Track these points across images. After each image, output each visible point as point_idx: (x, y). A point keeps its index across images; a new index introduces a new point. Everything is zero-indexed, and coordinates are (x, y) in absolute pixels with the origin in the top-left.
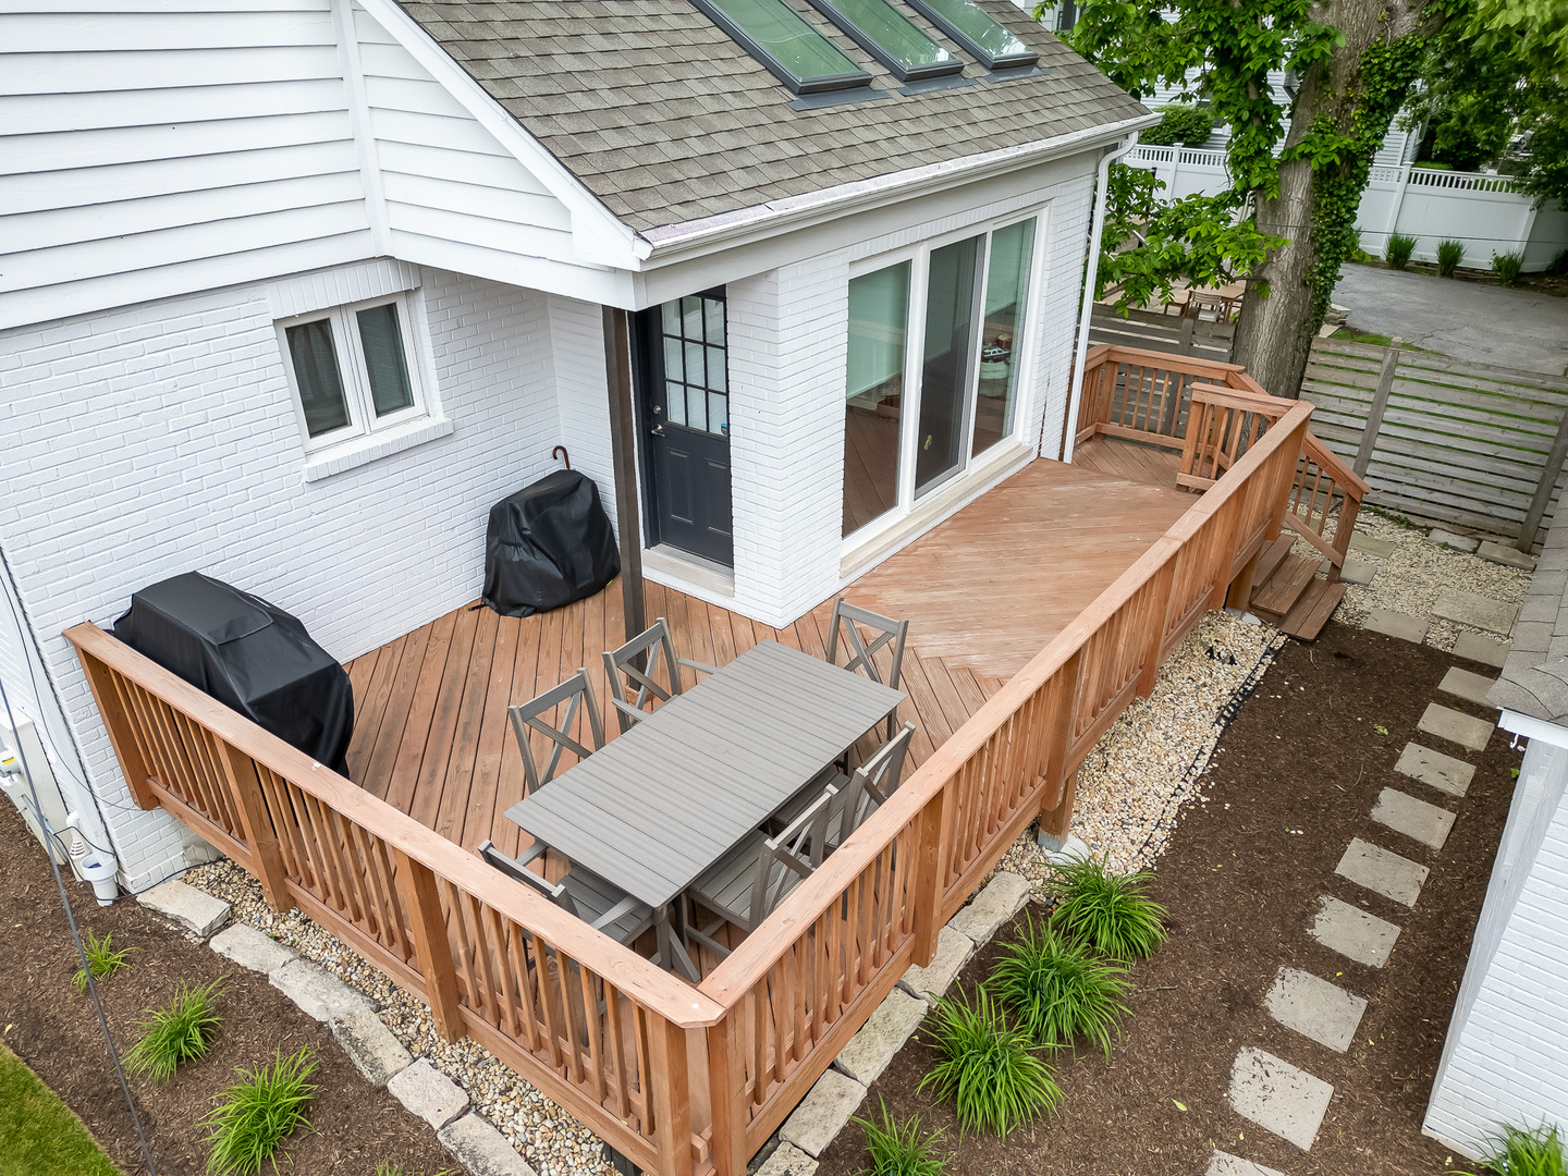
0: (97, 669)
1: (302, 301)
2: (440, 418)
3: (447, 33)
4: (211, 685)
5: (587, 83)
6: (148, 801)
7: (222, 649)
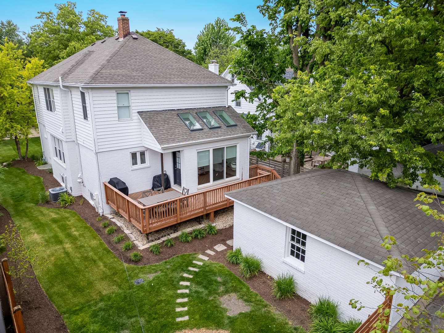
0: (105, 185)
1: (133, 151)
2: (149, 165)
3: (149, 126)
4: (115, 187)
5: (163, 130)
6: (108, 203)
7: (117, 183)
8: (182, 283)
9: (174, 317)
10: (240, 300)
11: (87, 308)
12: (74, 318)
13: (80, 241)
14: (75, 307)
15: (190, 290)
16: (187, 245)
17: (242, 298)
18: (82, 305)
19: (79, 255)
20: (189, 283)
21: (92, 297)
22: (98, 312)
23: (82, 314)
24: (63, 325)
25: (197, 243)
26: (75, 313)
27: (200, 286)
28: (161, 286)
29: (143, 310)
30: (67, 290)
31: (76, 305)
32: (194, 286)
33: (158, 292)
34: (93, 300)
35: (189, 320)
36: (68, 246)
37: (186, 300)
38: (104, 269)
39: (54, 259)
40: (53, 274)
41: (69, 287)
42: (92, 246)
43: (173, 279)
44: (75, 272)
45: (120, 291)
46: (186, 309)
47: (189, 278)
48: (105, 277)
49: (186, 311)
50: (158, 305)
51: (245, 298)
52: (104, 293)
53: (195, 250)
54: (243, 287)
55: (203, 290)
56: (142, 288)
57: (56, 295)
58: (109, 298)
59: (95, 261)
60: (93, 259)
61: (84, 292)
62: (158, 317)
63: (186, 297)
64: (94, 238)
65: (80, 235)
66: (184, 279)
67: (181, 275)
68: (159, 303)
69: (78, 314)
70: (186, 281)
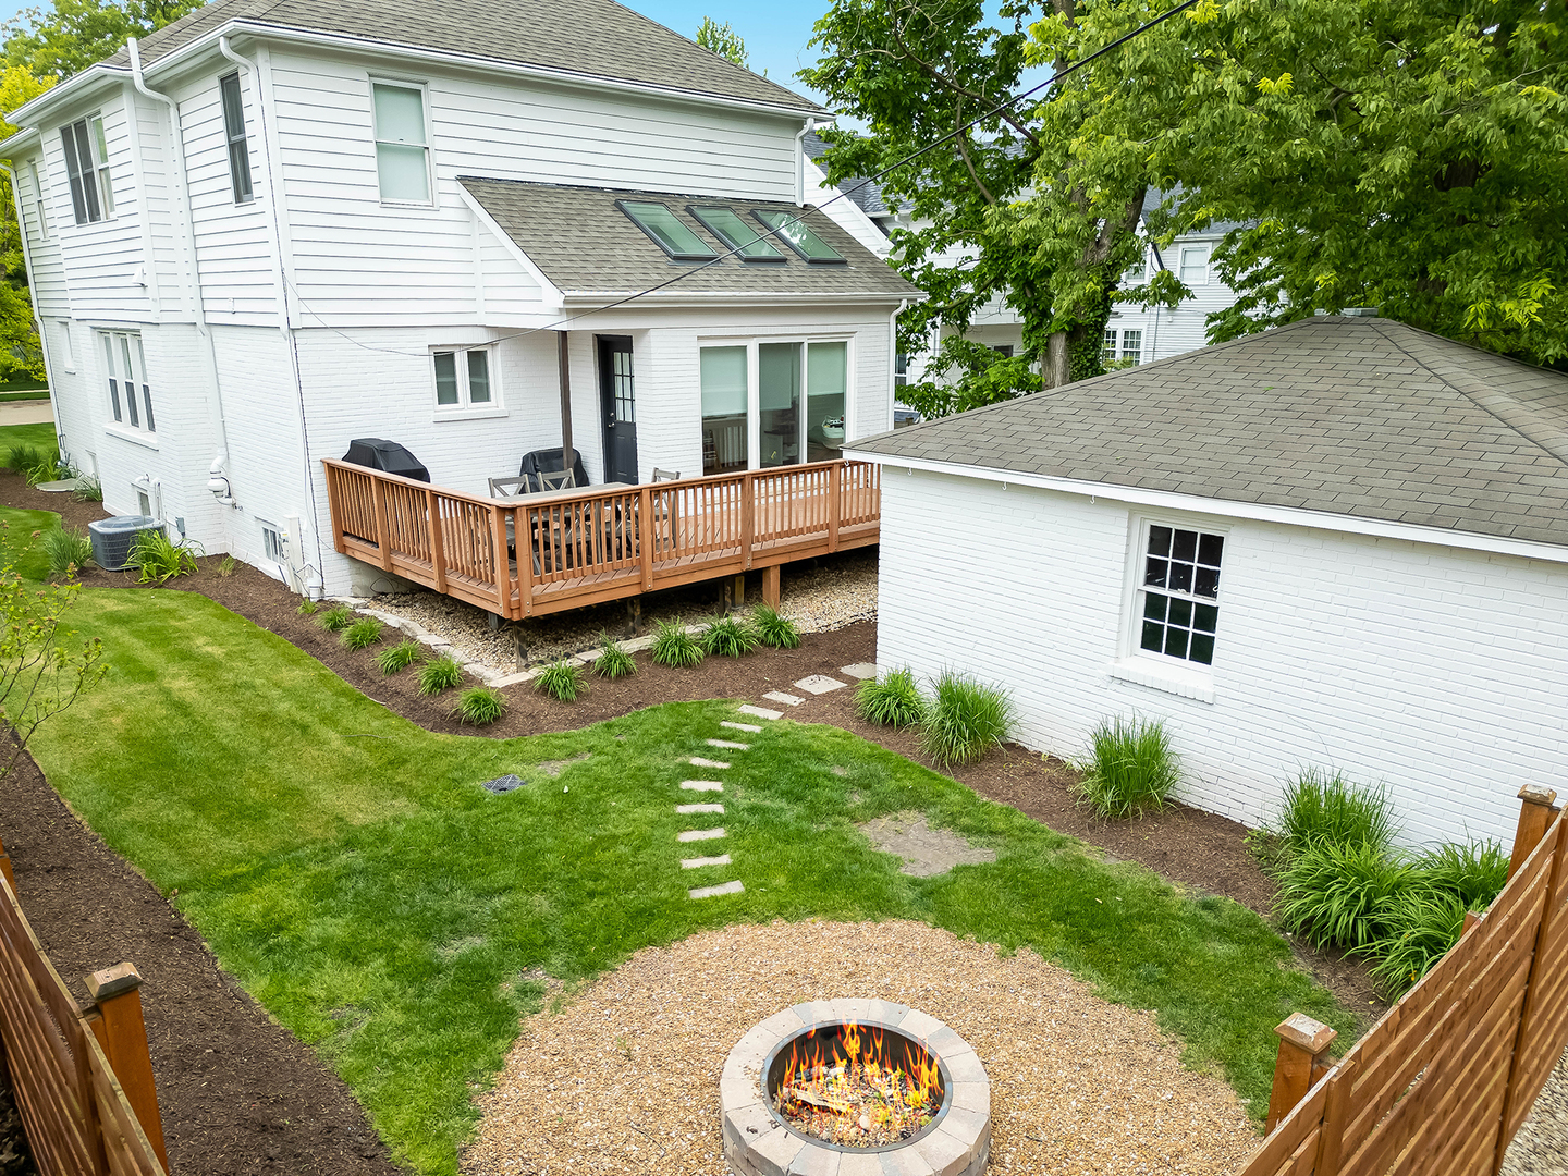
0: (333, 469)
1: (442, 340)
2: (503, 408)
5: (563, 245)
6: (343, 548)
7: (381, 451)
8: (686, 785)
9: (681, 887)
10: (946, 831)
11: (284, 869)
12: (229, 902)
13: (232, 669)
14: (232, 867)
15: (727, 805)
16: (686, 676)
17: (952, 823)
18: (264, 858)
19: (233, 711)
20: (720, 784)
21: (304, 833)
22: (338, 878)
23: (265, 889)
24: (182, 926)
25: (724, 670)
26: (233, 884)
27: (767, 793)
28: (603, 794)
29: (540, 868)
30: (189, 814)
31: (237, 861)
32: (740, 794)
33: (594, 813)
34: (313, 842)
35: (749, 891)
36: (182, 684)
37: (718, 833)
38: (348, 750)
39: (124, 723)
40: (123, 766)
41: (197, 805)
42: (287, 684)
43: (652, 772)
44: (221, 758)
45: (429, 815)
46: (725, 860)
47: (714, 768)
48: (351, 774)
49: (727, 867)
50: (603, 850)
51: (965, 821)
52: (358, 819)
53: (719, 693)
54: (947, 790)
55: (783, 804)
56: (522, 802)
57: (141, 829)
58: (384, 838)
59: (304, 728)
60: (294, 722)
61: (268, 817)
62: (608, 888)
63: (719, 826)
64: (295, 662)
65: (229, 655)
66: (695, 773)
67: (680, 760)
68: (605, 845)
69: (246, 889)
70: (705, 779)
